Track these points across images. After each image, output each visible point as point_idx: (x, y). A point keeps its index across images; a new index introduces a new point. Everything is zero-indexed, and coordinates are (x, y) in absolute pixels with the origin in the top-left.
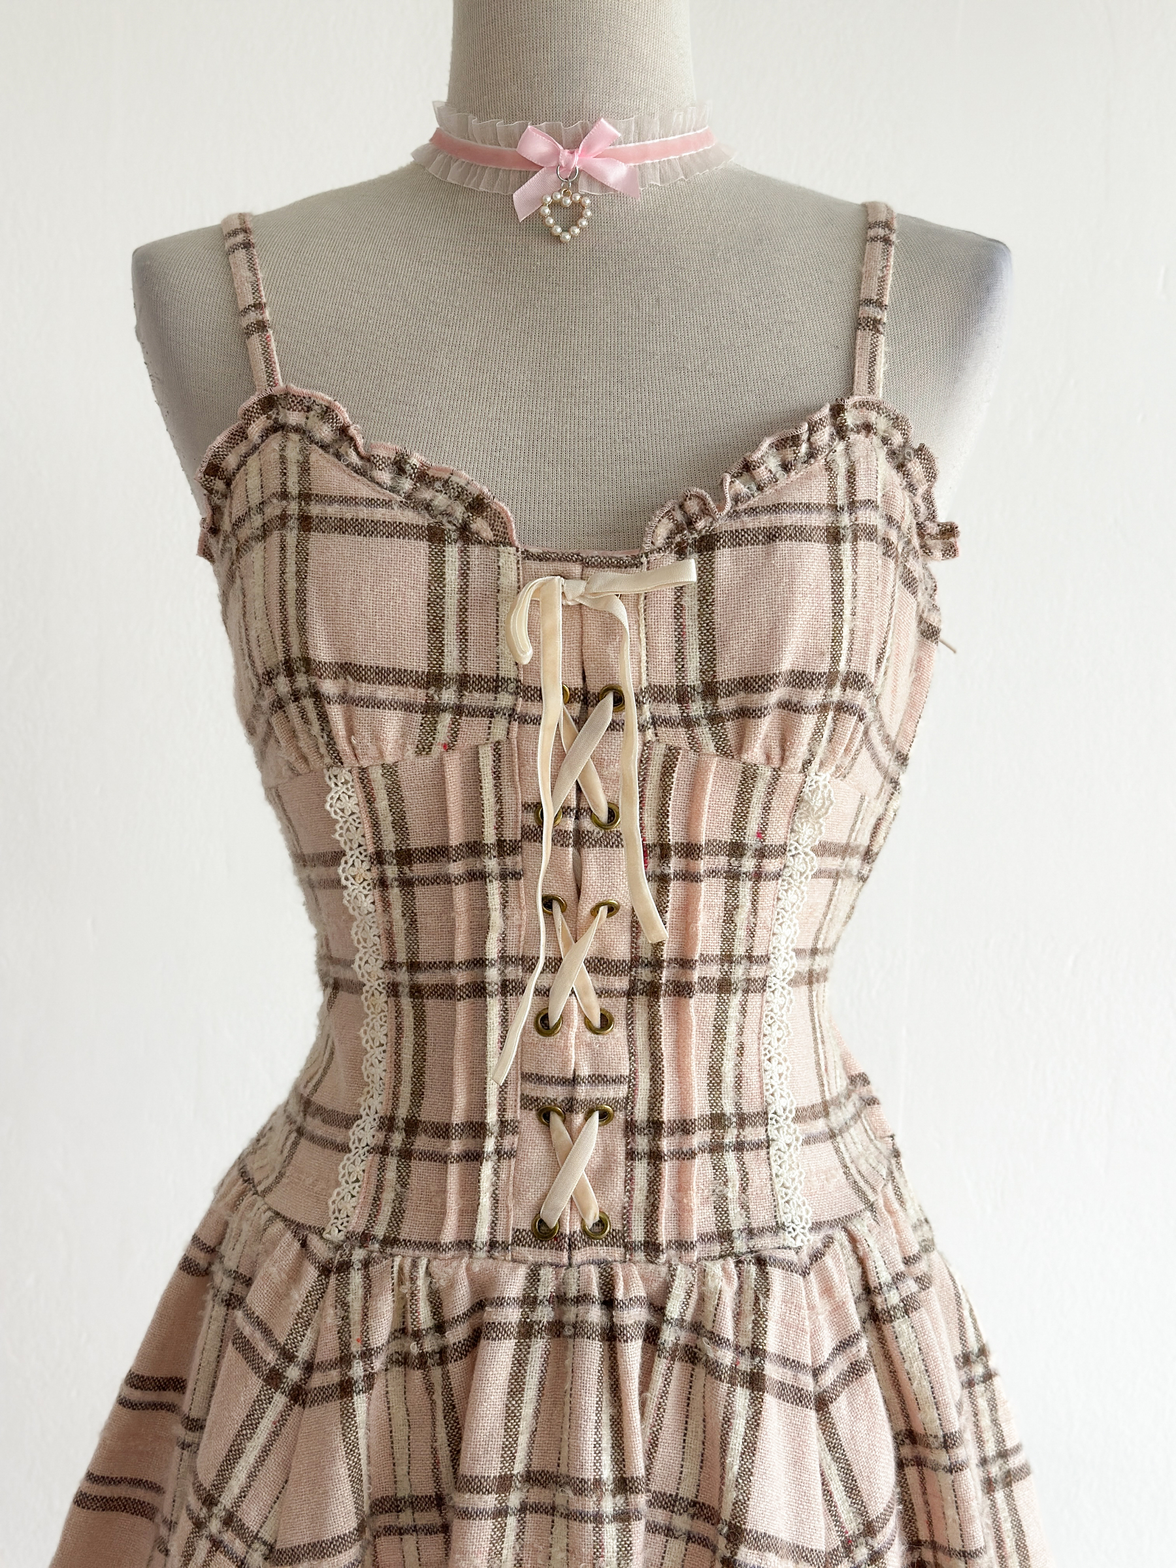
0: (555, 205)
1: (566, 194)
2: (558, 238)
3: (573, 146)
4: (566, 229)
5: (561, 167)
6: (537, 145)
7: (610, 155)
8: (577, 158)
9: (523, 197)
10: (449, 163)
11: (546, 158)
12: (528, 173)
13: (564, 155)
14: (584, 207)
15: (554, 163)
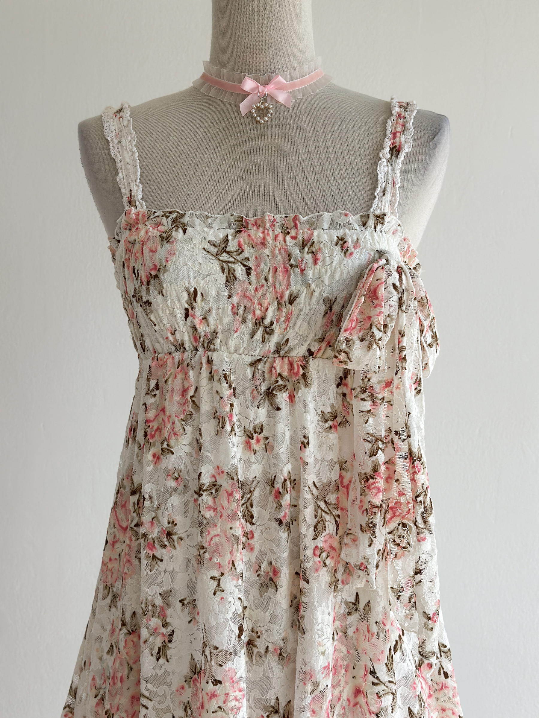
0: (258, 108)
1: (262, 103)
2: (259, 121)
3: (266, 83)
4: (262, 118)
5: (260, 93)
6: (249, 84)
7: (281, 88)
8: (266, 89)
9: (243, 106)
10: (210, 88)
11: (253, 89)
12: (245, 95)
13: (261, 88)
14: (269, 109)
15: (257, 91)
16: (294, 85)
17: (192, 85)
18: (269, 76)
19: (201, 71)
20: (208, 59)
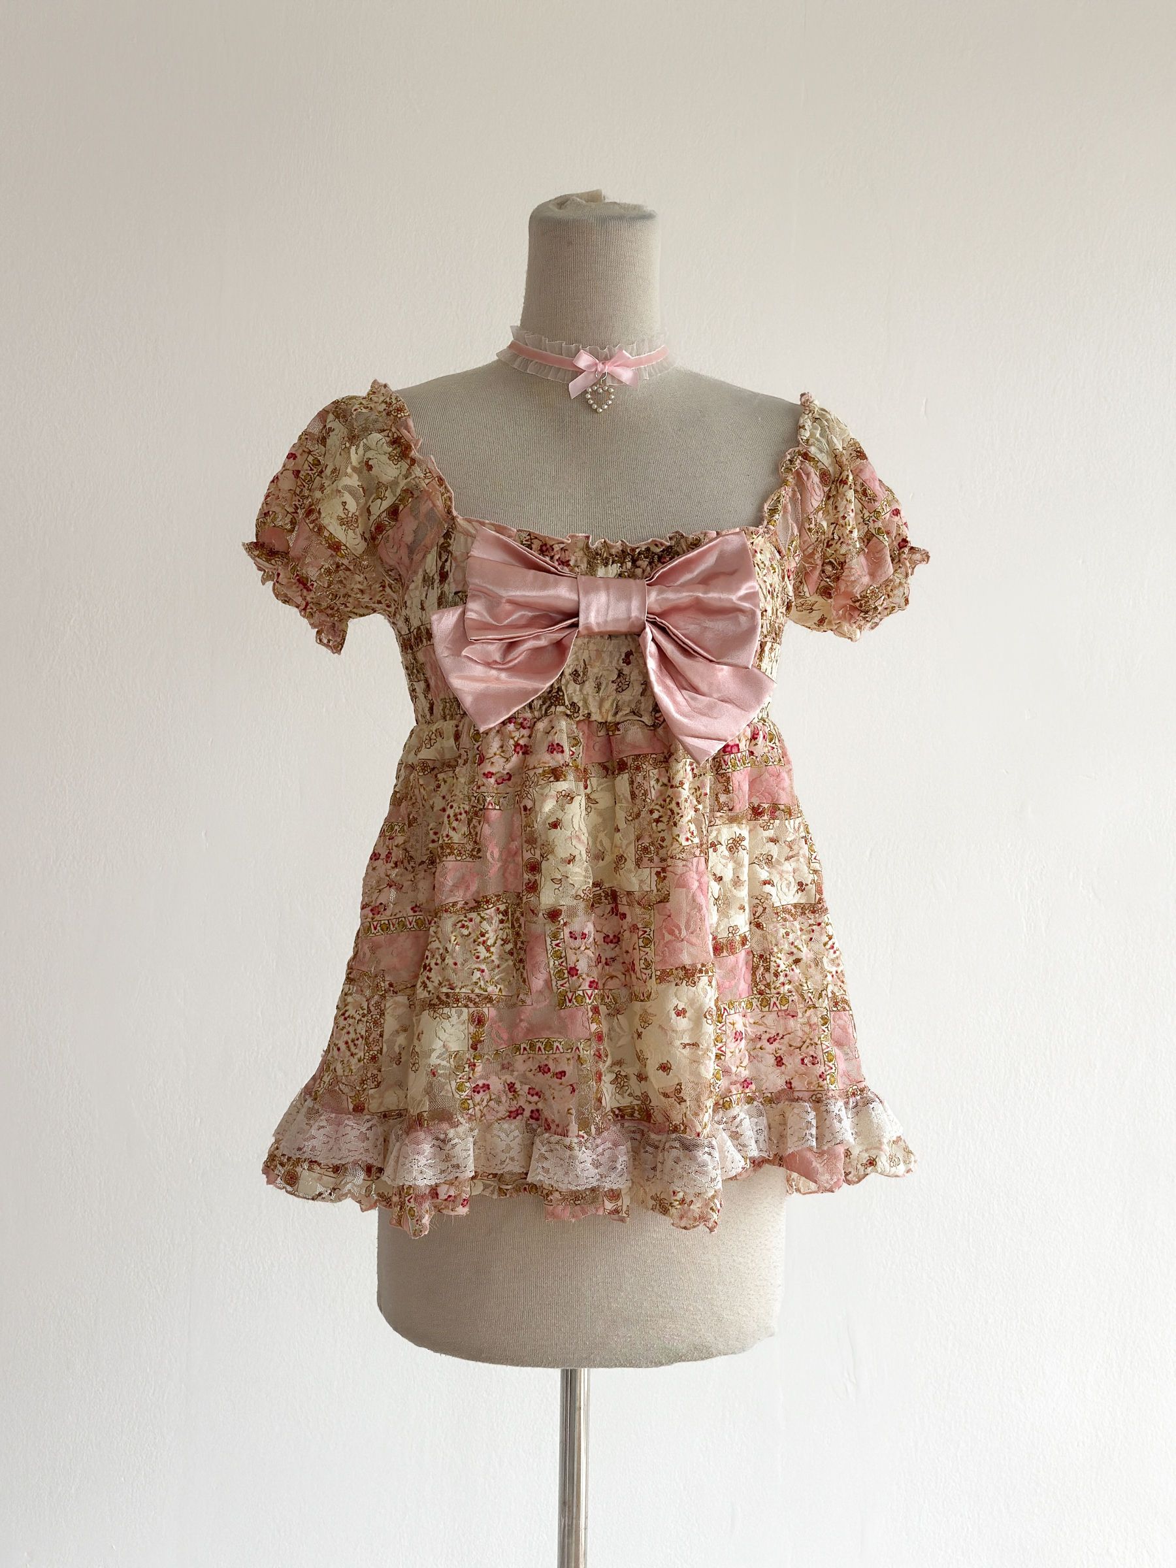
0: (594, 393)
1: (600, 386)
2: (596, 410)
3: (605, 359)
4: (600, 406)
5: (597, 371)
6: (584, 360)
7: (626, 365)
8: (606, 367)
9: (576, 386)
10: (526, 363)
11: (589, 367)
12: (577, 372)
13: (600, 367)
14: (610, 393)
15: (594, 370)
16: (640, 362)
17: (496, 358)
18: (610, 350)
19: (509, 339)
20: (518, 323)
